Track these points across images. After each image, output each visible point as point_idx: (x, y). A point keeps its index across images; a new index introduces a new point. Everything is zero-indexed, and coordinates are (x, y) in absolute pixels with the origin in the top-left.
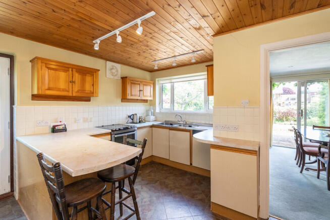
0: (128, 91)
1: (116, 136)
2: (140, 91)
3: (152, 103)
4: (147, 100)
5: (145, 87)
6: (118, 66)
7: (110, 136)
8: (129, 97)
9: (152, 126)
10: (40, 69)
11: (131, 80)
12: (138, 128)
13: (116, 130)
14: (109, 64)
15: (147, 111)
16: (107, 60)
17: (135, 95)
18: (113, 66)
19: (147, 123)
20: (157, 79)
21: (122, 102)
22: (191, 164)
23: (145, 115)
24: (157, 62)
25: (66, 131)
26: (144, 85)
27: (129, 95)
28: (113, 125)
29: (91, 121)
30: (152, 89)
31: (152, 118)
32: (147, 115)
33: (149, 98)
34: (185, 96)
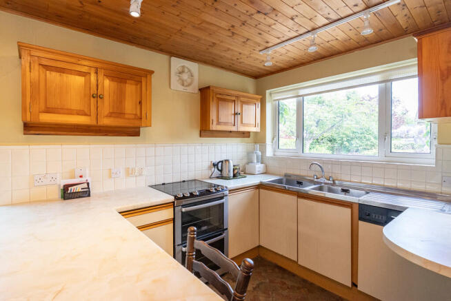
0: (213, 115)
1: (184, 210)
2: (235, 114)
3: (259, 139)
4: (249, 132)
5: (245, 107)
6: (193, 67)
7: (171, 210)
8: (214, 127)
9: (260, 186)
10: (28, 69)
11: (217, 94)
12: (231, 191)
13: (184, 197)
14: (177, 63)
15: (249, 155)
16: (172, 54)
17: (226, 124)
18: (183, 67)
19: (248, 177)
20: (268, 92)
21: (200, 136)
22: (355, 285)
23: (245, 161)
24: (270, 52)
25: (89, 195)
26: (243, 103)
27: (215, 123)
28: (184, 181)
29: (140, 175)
30: (258, 110)
31: (259, 167)
32: (250, 162)
33: (252, 129)
34: (311, 126)
